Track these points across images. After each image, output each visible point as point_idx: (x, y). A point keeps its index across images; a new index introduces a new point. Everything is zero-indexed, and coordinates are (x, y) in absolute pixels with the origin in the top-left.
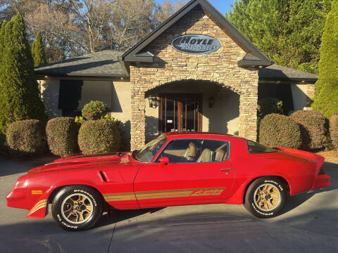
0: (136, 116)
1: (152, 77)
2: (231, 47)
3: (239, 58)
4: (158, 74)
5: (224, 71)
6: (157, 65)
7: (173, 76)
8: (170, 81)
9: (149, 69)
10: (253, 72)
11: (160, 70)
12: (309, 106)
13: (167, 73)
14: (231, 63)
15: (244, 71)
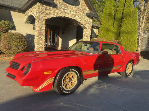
0: (40, 32)
1: (50, 11)
2: (84, 6)
3: (86, 12)
4: (52, 11)
5: (81, 16)
6: (53, 6)
7: (60, 14)
8: (58, 16)
9: (48, 7)
10: (91, 19)
11: (54, 9)
12: (96, 37)
13: (57, 11)
14: (84, 13)
15: (88, 18)
